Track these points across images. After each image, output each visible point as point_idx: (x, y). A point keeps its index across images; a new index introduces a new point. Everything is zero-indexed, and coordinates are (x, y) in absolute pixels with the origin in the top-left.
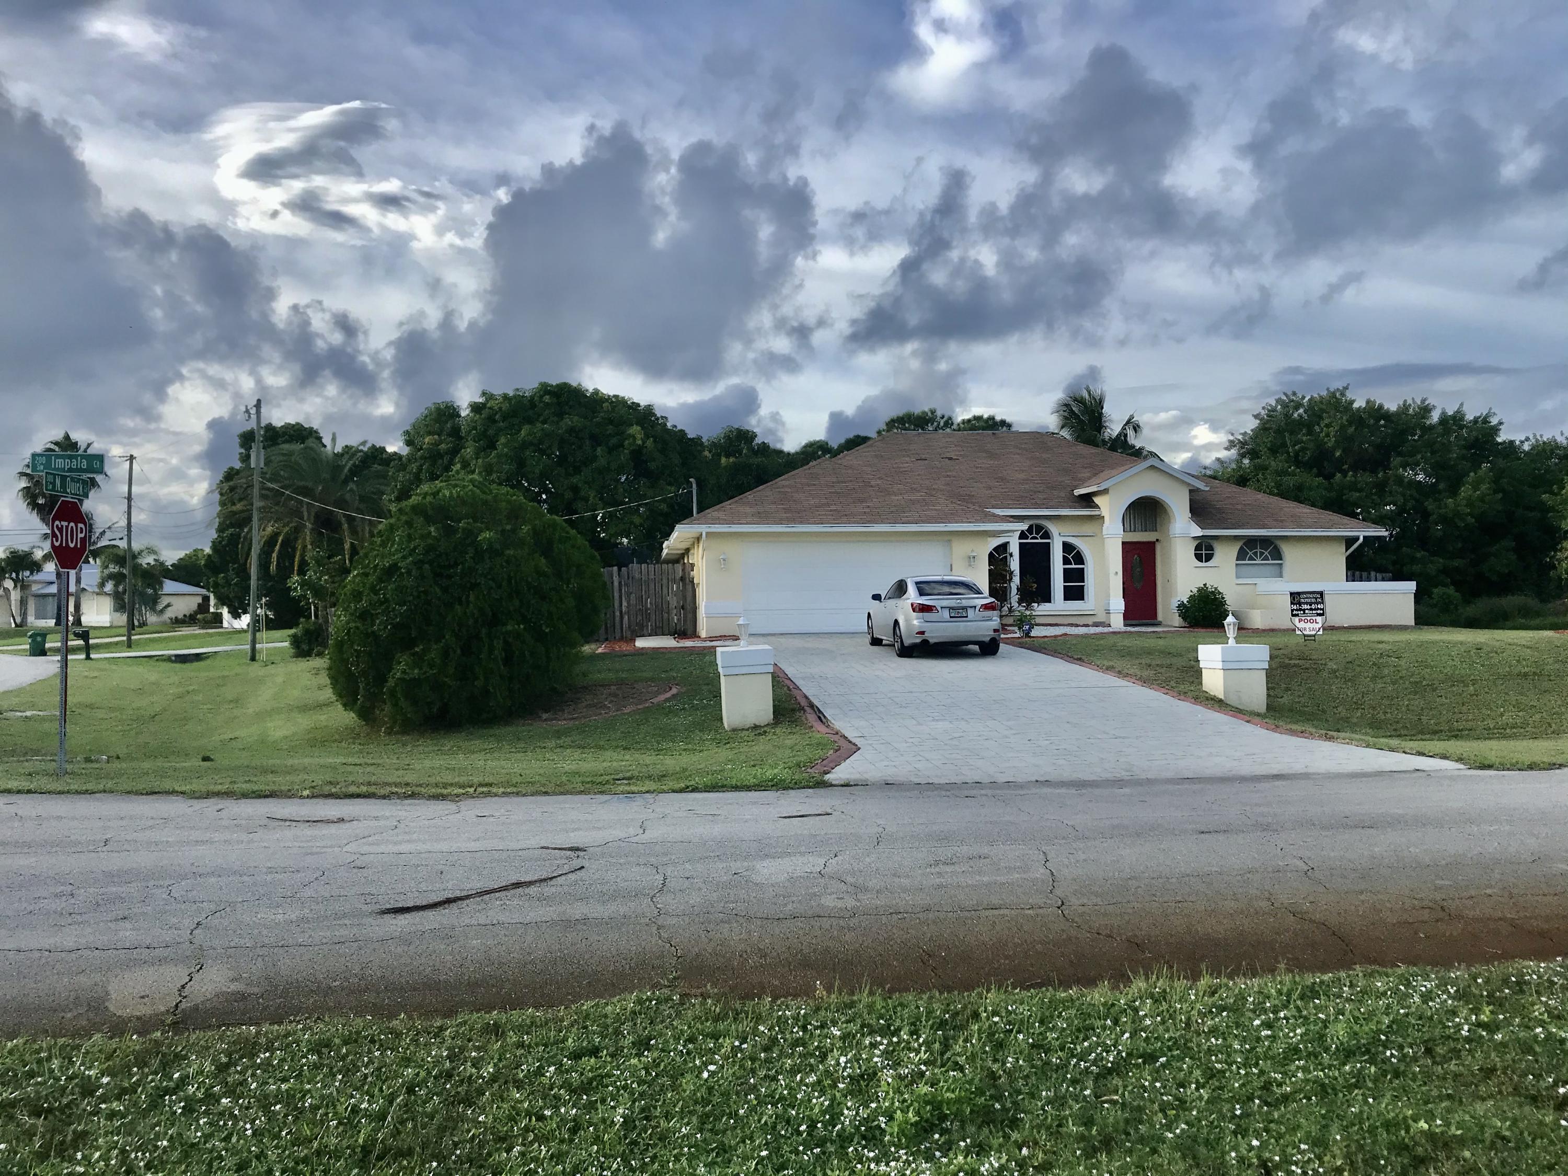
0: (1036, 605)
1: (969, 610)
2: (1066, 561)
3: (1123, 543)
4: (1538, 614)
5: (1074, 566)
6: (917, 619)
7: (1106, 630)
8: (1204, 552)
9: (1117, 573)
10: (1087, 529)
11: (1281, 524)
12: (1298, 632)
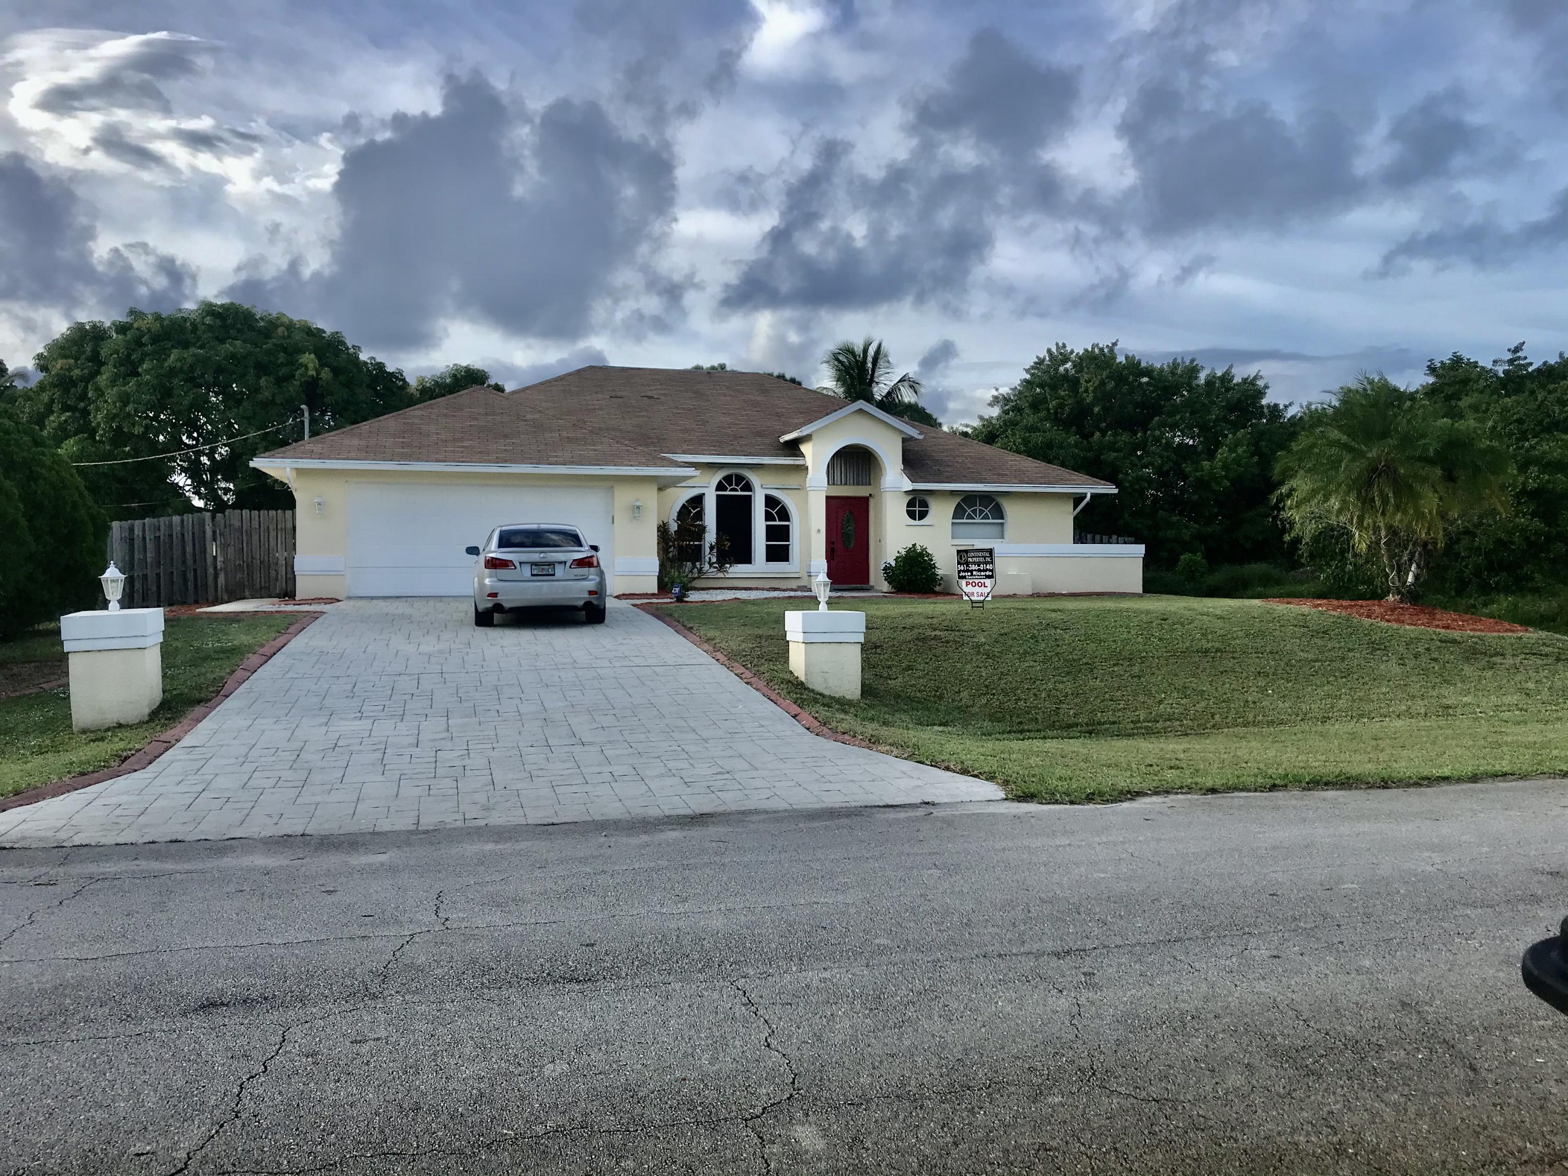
0: (728, 566)
1: (557, 566)
2: (769, 517)
3: (827, 497)
4: (1279, 582)
5: (778, 523)
6: (491, 576)
7: (806, 594)
8: (917, 509)
9: (819, 531)
10: (792, 480)
11: (1002, 477)
12: (965, 598)
